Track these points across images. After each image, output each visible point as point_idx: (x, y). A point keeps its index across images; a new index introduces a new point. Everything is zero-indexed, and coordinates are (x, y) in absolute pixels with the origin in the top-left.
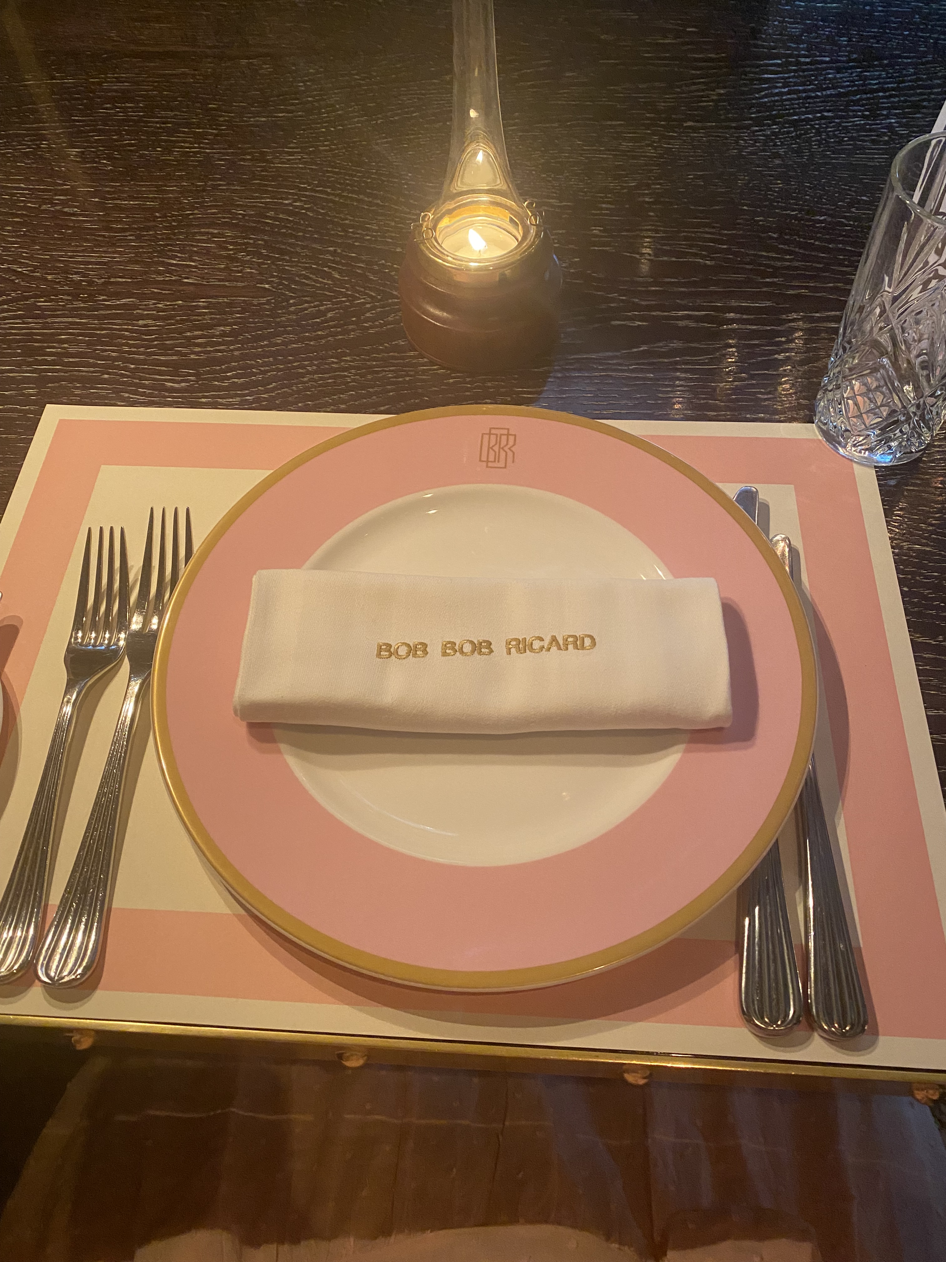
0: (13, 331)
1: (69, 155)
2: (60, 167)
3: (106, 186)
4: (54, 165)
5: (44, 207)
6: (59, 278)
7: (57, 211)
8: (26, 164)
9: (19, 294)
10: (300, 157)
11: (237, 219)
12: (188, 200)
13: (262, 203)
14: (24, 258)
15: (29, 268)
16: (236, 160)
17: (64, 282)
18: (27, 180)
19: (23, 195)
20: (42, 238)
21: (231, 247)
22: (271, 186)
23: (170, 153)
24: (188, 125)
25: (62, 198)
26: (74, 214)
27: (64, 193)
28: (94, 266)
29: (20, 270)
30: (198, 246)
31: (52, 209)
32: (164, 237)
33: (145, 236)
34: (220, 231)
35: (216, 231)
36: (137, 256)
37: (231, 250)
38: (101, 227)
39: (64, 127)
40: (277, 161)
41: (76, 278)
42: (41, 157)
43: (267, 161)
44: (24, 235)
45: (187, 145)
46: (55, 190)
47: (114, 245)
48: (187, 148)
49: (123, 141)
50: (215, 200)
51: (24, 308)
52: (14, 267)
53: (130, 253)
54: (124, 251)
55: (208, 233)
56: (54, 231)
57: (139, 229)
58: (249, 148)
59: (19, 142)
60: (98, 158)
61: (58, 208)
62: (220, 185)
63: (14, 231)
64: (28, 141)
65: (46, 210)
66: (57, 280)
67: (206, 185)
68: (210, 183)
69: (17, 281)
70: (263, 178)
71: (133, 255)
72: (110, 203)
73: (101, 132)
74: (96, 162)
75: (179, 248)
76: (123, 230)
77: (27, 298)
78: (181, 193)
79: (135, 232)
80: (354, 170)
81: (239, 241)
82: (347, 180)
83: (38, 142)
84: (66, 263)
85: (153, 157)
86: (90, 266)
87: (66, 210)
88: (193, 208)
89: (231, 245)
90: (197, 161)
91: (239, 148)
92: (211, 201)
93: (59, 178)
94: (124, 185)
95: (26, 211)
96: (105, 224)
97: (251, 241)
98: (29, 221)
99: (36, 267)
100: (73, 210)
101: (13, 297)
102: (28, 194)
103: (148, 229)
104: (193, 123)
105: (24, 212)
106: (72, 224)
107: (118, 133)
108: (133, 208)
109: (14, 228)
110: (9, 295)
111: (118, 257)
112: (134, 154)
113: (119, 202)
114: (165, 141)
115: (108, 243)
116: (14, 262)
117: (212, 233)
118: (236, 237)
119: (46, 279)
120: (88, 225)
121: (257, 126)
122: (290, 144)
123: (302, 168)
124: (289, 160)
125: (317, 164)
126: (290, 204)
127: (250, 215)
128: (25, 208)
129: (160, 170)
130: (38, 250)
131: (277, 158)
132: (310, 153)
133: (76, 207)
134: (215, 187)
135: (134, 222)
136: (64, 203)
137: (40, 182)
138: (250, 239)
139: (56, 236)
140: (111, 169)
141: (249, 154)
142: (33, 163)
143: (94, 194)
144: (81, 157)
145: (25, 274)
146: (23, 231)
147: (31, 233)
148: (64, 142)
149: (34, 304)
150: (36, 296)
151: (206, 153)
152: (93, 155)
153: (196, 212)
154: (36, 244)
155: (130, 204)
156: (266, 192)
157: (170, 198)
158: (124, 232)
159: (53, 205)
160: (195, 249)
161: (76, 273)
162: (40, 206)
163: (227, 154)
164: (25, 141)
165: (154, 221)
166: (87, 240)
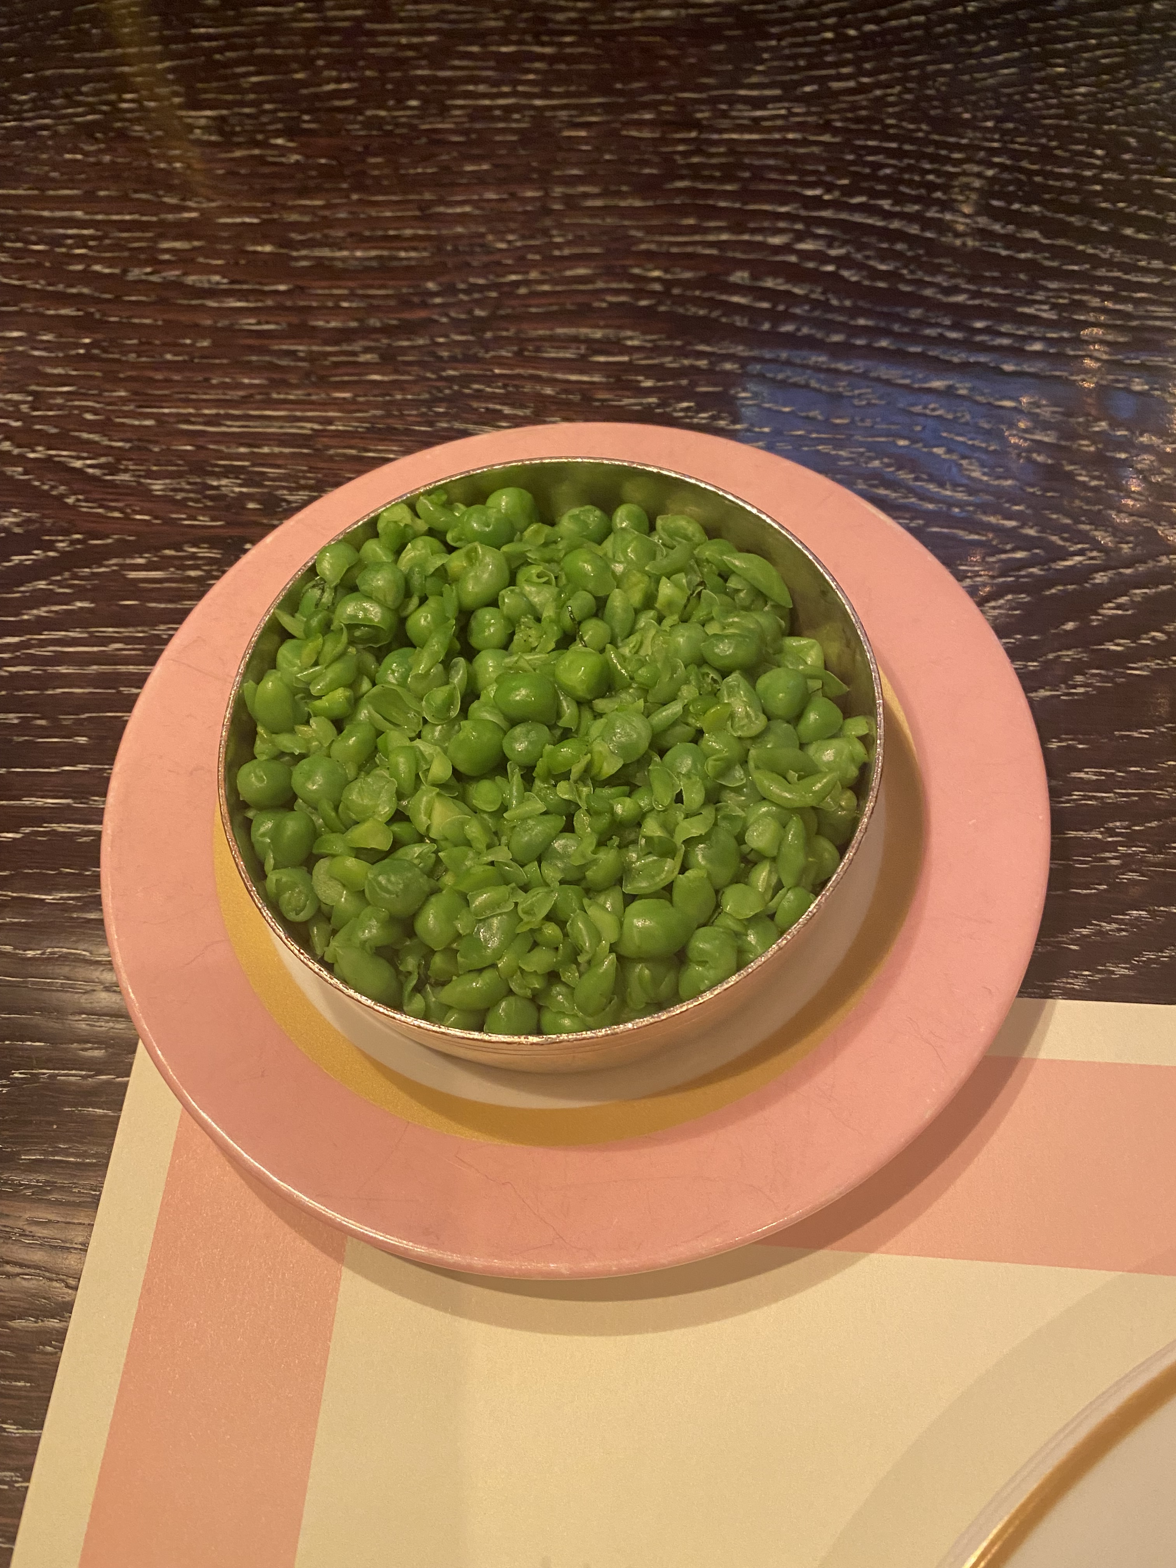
0: (63, 670)
1: (191, 128)
2: (170, 160)
3: (293, 208)
4: (156, 157)
5: (135, 274)
6: (182, 490)
7: (167, 285)
8: (86, 154)
9: (78, 541)
10: (783, 112)
11: (653, 294)
12: (509, 242)
13: (711, 245)
14: (91, 427)
15: (103, 460)
16: (618, 125)
17: (196, 501)
18: (88, 199)
19: (82, 241)
20: (134, 366)
21: (649, 383)
22: (726, 195)
23: (444, 111)
24: (480, 36)
25: (178, 245)
26: (213, 293)
27: (185, 231)
28: (277, 450)
29: (78, 464)
30: (556, 380)
31: (154, 278)
32: (458, 351)
33: (404, 350)
34: (611, 333)
35: (598, 334)
36: (389, 415)
37: (649, 392)
38: (284, 326)
39: (172, 56)
40: (725, 123)
41: (229, 486)
42: (122, 135)
43: (697, 125)
44: (88, 357)
45: (482, 88)
46: (162, 223)
47: (323, 382)
48: (485, 96)
49: (320, 85)
50: (578, 240)
51: (95, 588)
52: (63, 454)
53: (370, 405)
54: (353, 401)
55: (575, 339)
56: (164, 344)
57: (386, 330)
58: (644, 91)
59: (67, 96)
60: (261, 132)
61: (172, 274)
62: (586, 196)
63: (59, 346)
64: (86, 94)
65: (141, 281)
66: (179, 496)
67: (547, 194)
68: (558, 191)
69: (70, 500)
70: (696, 172)
71: (378, 413)
72: (303, 258)
73: (264, 64)
74: (257, 144)
75: (505, 386)
76: (344, 335)
77: (99, 556)
78: (486, 220)
79: (377, 340)
80: (938, 145)
81: (668, 361)
82: (929, 172)
83: (113, 97)
84: (201, 441)
85: (403, 125)
86: (266, 450)
87: (190, 280)
88: (522, 263)
89: (648, 377)
90: (513, 131)
91: (621, 93)
92: (569, 243)
93: (170, 189)
94: (335, 206)
95: (86, 285)
96: (295, 320)
97: (703, 363)
98: (98, 316)
99: (120, 455)
100: (209, 282)
101: (63, 553)
102: (92, 238)
103: (409, 329)
104: (491, 31)
105: (86, 291)
106: (209, 322)
107: (307, 63)
108: (363, 271)
109: (61, 336)
110: (49, 546)
111: (339, 419)
112: (352, 117)
113: (326, 252)
114: (423, 80)
115: (308, 374)
116: (63, 440)
117: (588, 341)
118: (656, 350)
119: (146, 494)
120: (249, 323)
121: (653, 31)
122: (749, 76)
123: (794, 142)
124: (757, 120)
125: (836, 131)
126: (787, 249)
127: (686, 284)
128: (87, 277)
129: (425, 159)
130: (124, 401)
131: (724, 115)
132: (806, 99)
133: (215, 270)
134: (571, 202)
135: (372, 310)
136: (184, 260)
137: (123, 201)
138: (700, 355)
139: (169, 357)
140: (297, 162)
141: (646, 106)
142: (100, 151)
143: (261, 233)
144: (221, 132)
145: (94, 478)
146: (85, 346)
147: (105, 351)
148: (176, 94)
149: (116, 575)
150: (125, 549)
151: (535, 108)
152: (249, 124)
153: (534, 275)
154: (118, 382)
155: (357, 259)
156: (715, 212)
157: (460, 237)
158: (349, 340)
159: (158, 267)
160: (549, 391)
161: (229, 472)
162: (125, 271)
163: (591, 109)
164: (82, 94)
165: (424, 305)
166: (251, 369)
